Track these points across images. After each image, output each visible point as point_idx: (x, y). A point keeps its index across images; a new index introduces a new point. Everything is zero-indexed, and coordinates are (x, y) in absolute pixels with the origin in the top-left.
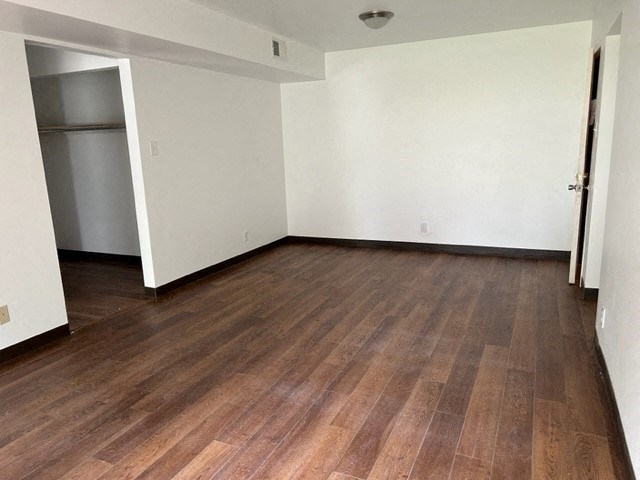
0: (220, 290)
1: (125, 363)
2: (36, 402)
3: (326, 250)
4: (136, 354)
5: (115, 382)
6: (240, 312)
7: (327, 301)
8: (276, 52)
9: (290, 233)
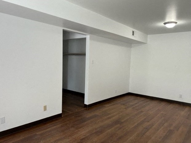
0: (107, 108)
1: (77, 130)
2: (50, 139)
3: (142, 99)
4: (80, 128)
5: (74, 137)
6: (114, 118)
7: (145, 119)
8: (133, 34)
9: (130, 92)
